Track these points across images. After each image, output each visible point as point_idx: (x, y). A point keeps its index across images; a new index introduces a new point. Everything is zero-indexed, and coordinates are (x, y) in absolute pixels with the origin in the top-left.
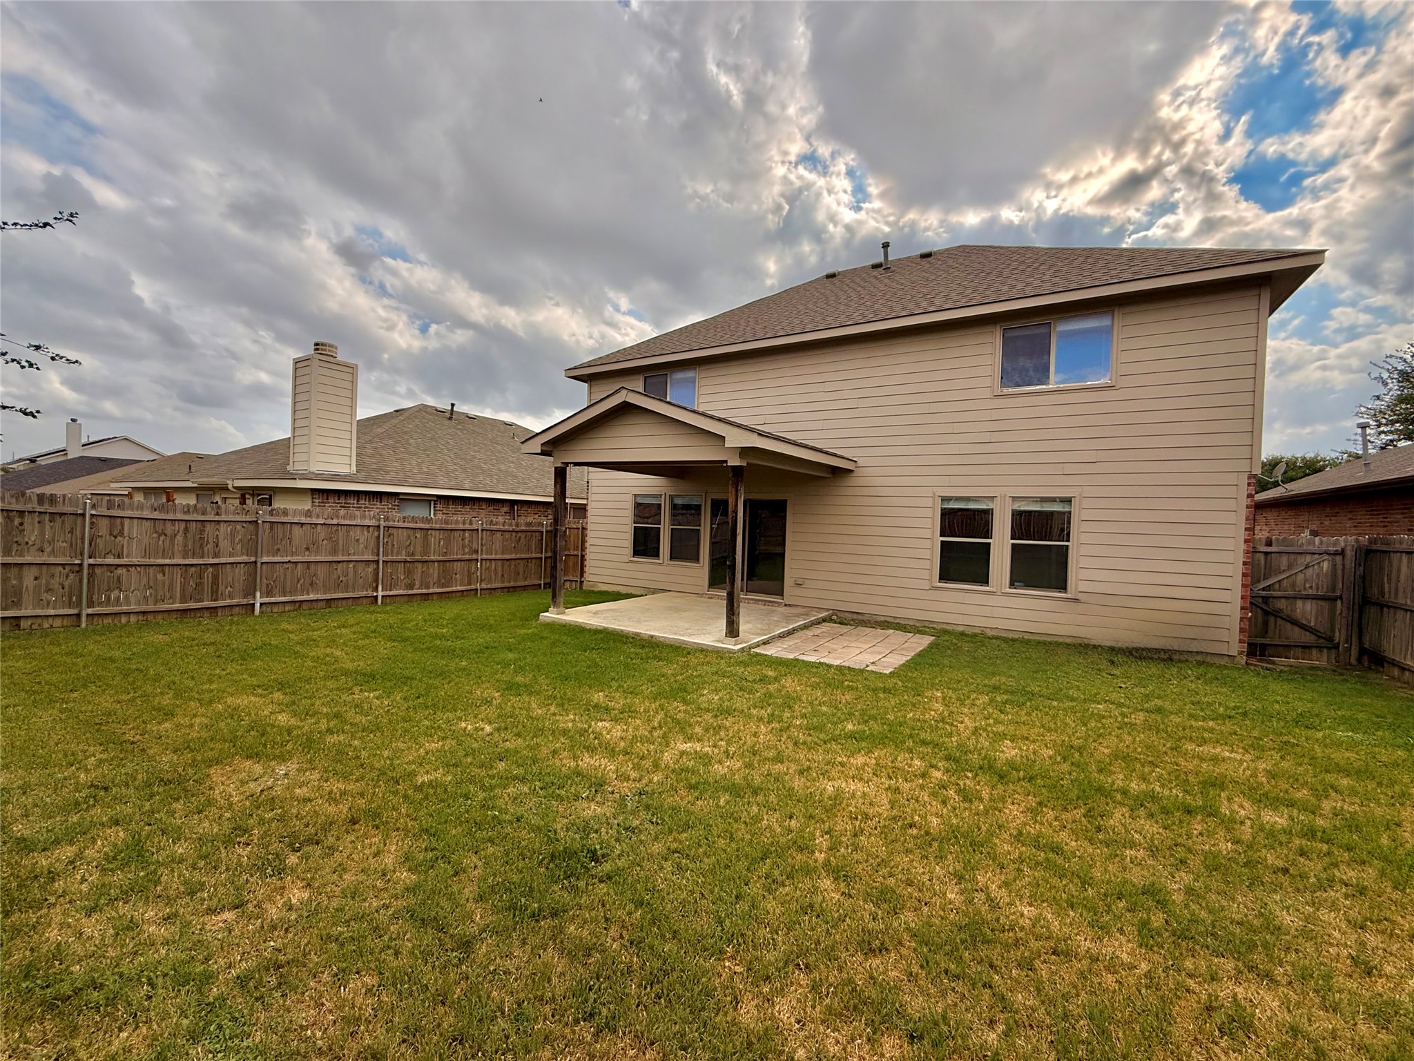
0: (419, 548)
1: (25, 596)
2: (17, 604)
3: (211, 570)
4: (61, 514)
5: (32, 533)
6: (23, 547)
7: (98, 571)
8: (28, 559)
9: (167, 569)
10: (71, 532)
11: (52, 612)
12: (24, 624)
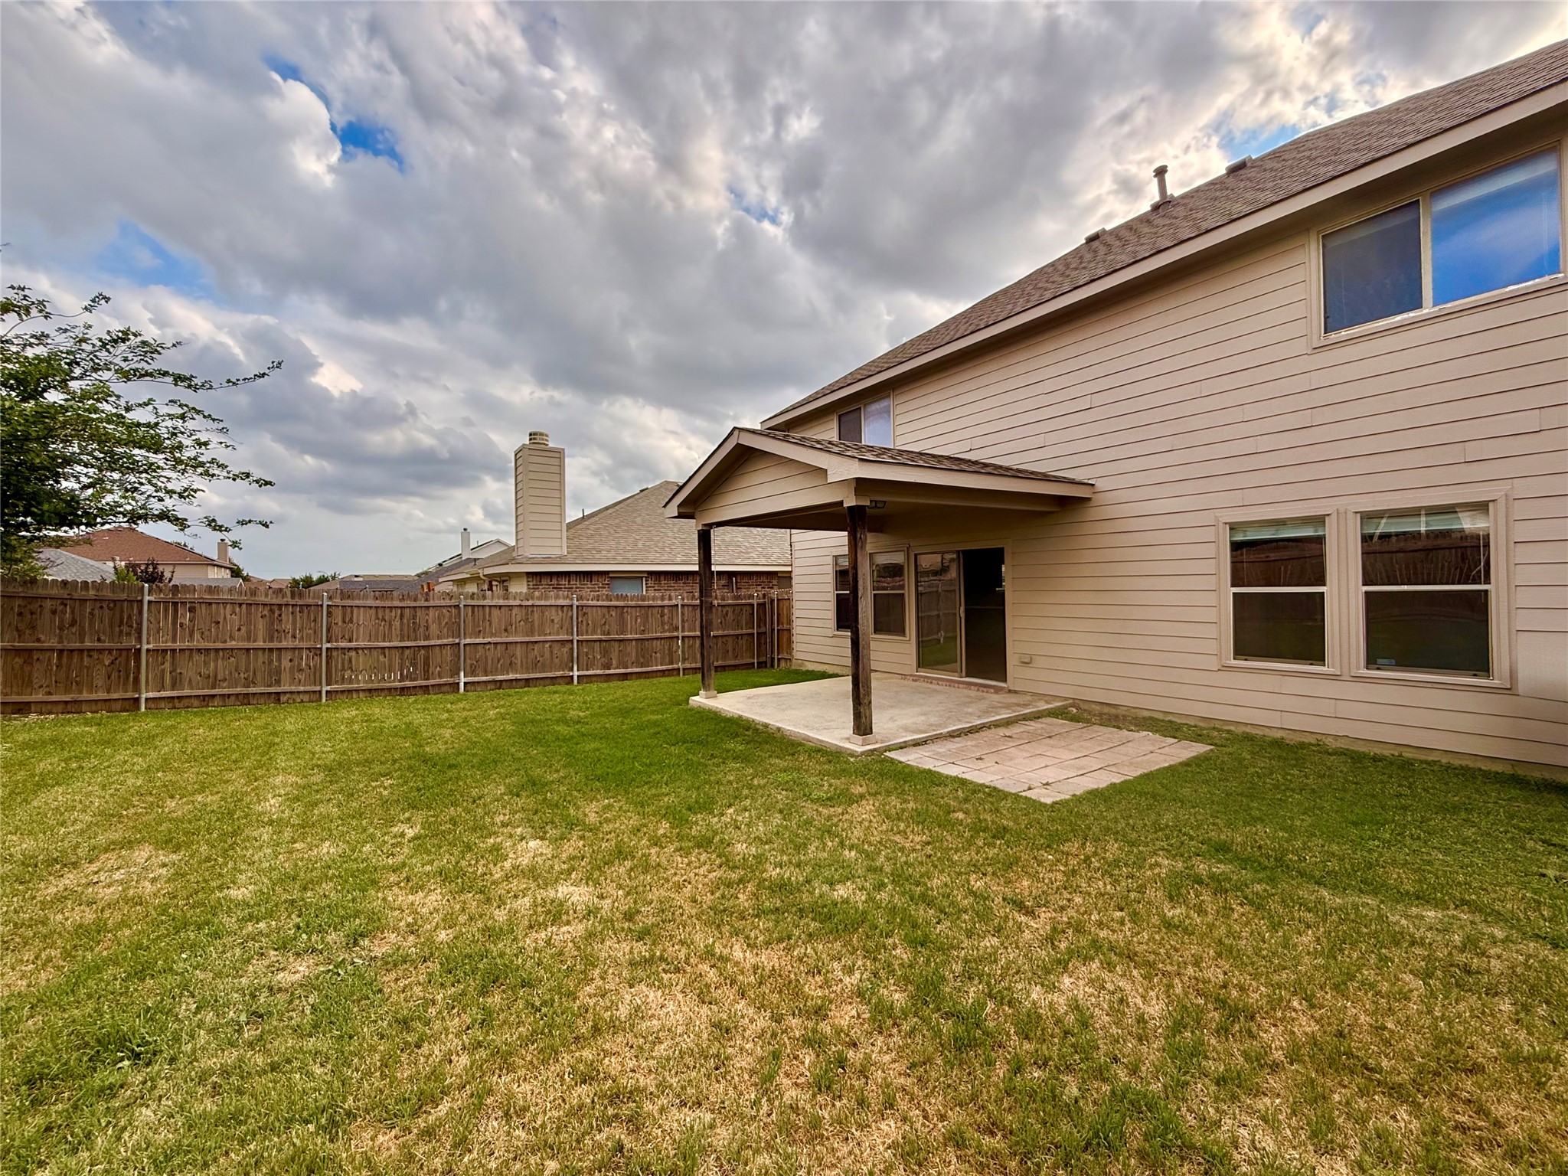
0: (615, 627)
1: (283, 676)
2: (278, 682)
3: (423, 652)
4: (308, 606)
5: (287, 624)
6: (281, 633)
7: (335, 654)
8: (284, 644)
9: (387, 651)
10: (315, 621)
11: (302, 689)
12: (283, 698)
